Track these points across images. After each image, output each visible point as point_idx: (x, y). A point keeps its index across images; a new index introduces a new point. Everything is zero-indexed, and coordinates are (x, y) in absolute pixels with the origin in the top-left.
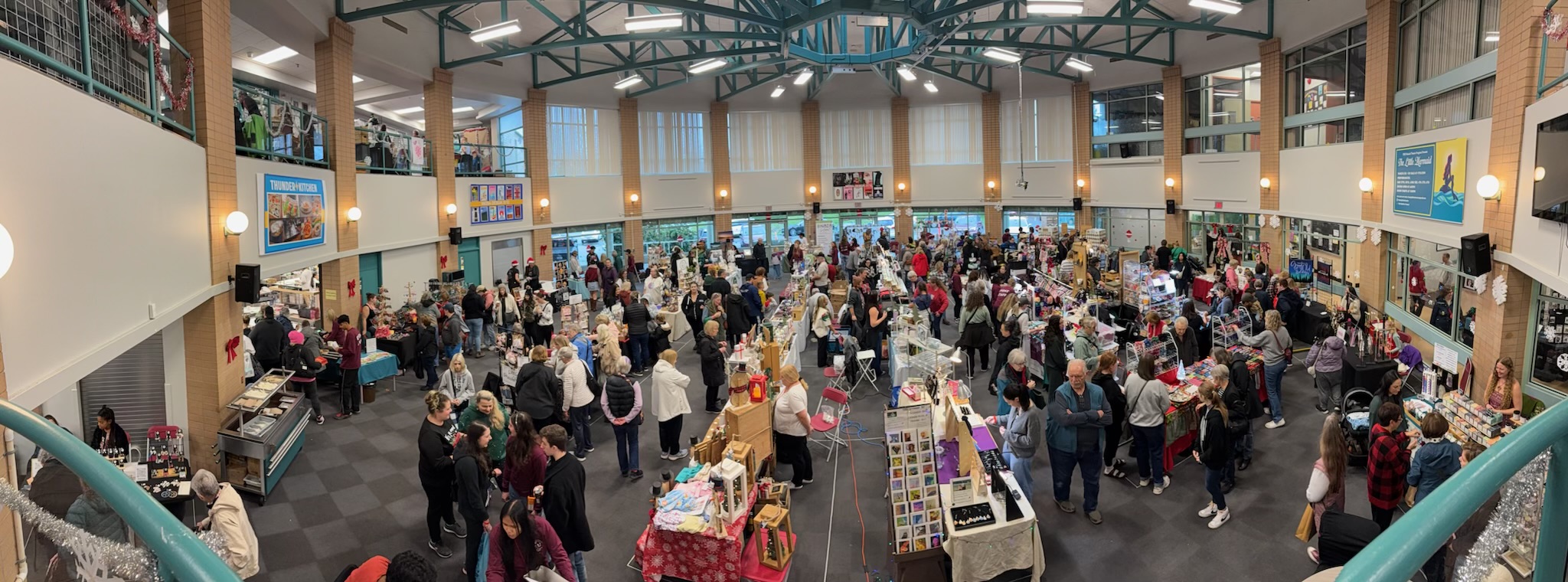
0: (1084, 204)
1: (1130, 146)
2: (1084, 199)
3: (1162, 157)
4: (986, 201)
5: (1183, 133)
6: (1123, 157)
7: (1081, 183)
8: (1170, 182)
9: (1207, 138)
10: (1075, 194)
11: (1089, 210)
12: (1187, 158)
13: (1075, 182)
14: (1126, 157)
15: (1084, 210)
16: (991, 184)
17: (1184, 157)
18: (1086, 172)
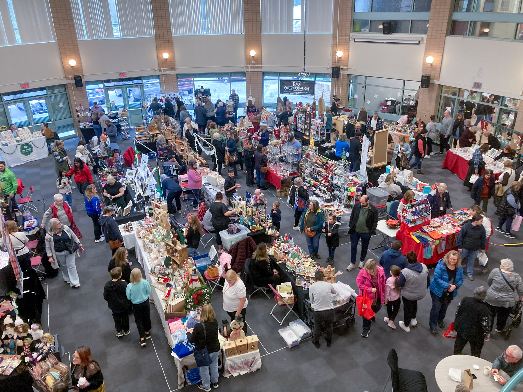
0: (341, 72)
1: (392, 23)
2: (342, 67)
3: (425, 36)
4: (247, 67)
5: (451, 16)
6: (384, 33)
7: (340, 54)
8: (430, 60)
9: (475, 23)
10: (333, 62)
11: (346, 77)
12: (451, 39)
13: (334, 52)
14: (388, 33)
15: (341, 77)
16: (253, 53)
17: (448, 38)
18: (345, 44)
